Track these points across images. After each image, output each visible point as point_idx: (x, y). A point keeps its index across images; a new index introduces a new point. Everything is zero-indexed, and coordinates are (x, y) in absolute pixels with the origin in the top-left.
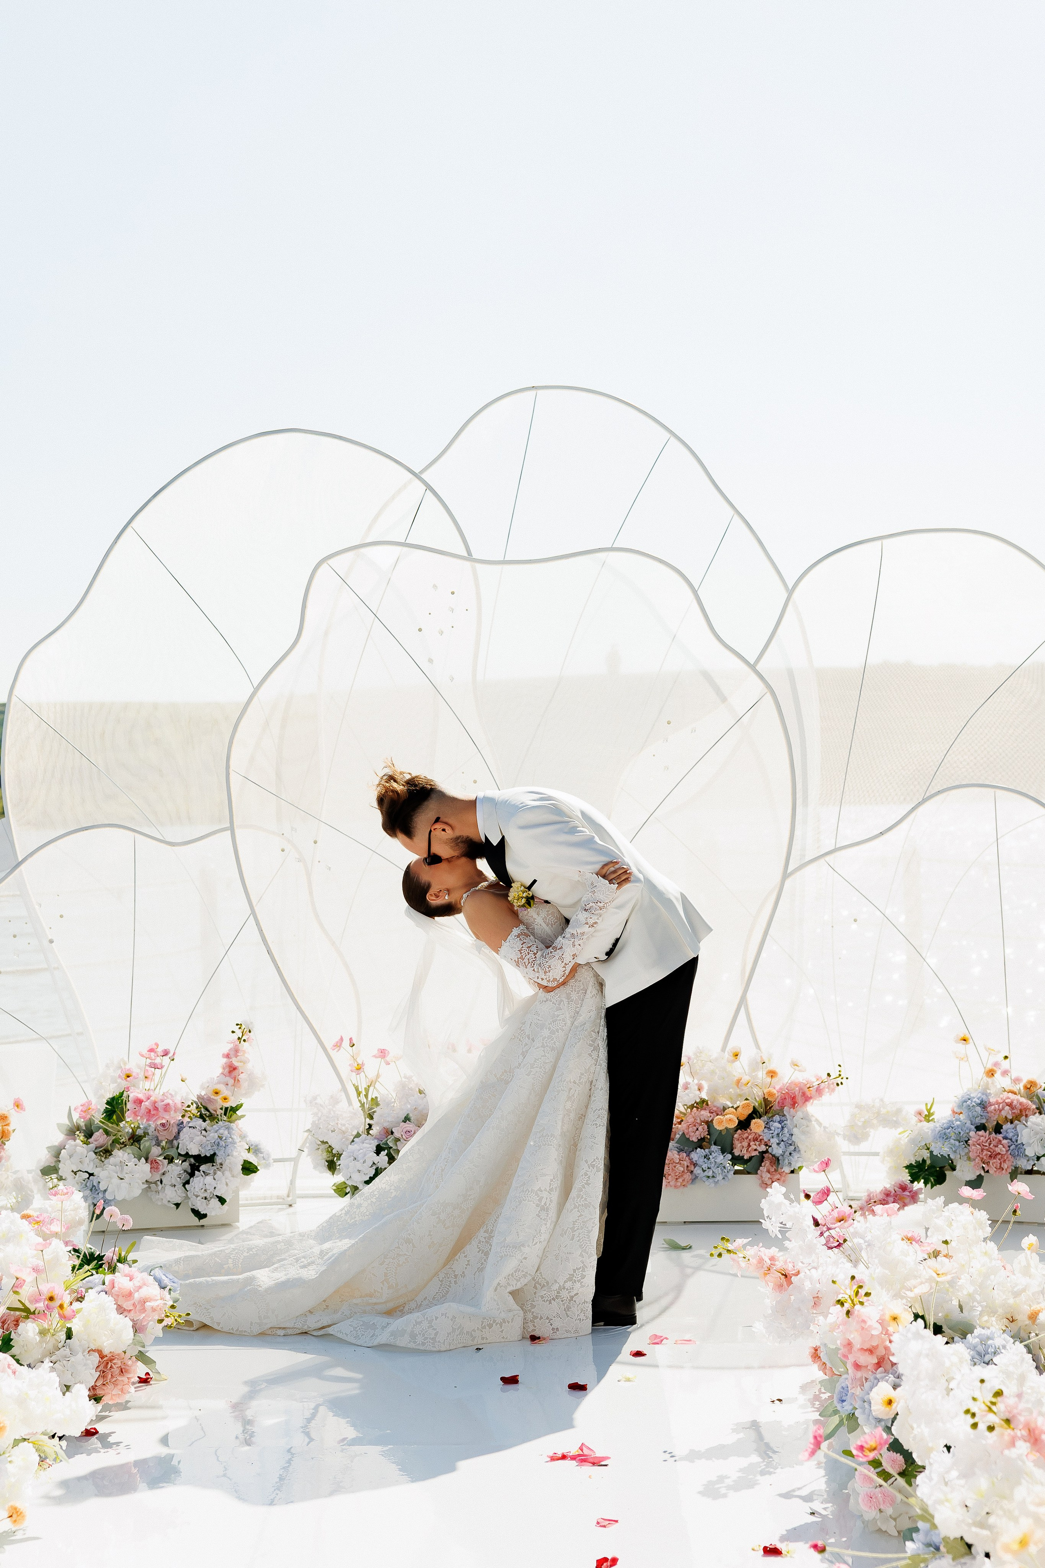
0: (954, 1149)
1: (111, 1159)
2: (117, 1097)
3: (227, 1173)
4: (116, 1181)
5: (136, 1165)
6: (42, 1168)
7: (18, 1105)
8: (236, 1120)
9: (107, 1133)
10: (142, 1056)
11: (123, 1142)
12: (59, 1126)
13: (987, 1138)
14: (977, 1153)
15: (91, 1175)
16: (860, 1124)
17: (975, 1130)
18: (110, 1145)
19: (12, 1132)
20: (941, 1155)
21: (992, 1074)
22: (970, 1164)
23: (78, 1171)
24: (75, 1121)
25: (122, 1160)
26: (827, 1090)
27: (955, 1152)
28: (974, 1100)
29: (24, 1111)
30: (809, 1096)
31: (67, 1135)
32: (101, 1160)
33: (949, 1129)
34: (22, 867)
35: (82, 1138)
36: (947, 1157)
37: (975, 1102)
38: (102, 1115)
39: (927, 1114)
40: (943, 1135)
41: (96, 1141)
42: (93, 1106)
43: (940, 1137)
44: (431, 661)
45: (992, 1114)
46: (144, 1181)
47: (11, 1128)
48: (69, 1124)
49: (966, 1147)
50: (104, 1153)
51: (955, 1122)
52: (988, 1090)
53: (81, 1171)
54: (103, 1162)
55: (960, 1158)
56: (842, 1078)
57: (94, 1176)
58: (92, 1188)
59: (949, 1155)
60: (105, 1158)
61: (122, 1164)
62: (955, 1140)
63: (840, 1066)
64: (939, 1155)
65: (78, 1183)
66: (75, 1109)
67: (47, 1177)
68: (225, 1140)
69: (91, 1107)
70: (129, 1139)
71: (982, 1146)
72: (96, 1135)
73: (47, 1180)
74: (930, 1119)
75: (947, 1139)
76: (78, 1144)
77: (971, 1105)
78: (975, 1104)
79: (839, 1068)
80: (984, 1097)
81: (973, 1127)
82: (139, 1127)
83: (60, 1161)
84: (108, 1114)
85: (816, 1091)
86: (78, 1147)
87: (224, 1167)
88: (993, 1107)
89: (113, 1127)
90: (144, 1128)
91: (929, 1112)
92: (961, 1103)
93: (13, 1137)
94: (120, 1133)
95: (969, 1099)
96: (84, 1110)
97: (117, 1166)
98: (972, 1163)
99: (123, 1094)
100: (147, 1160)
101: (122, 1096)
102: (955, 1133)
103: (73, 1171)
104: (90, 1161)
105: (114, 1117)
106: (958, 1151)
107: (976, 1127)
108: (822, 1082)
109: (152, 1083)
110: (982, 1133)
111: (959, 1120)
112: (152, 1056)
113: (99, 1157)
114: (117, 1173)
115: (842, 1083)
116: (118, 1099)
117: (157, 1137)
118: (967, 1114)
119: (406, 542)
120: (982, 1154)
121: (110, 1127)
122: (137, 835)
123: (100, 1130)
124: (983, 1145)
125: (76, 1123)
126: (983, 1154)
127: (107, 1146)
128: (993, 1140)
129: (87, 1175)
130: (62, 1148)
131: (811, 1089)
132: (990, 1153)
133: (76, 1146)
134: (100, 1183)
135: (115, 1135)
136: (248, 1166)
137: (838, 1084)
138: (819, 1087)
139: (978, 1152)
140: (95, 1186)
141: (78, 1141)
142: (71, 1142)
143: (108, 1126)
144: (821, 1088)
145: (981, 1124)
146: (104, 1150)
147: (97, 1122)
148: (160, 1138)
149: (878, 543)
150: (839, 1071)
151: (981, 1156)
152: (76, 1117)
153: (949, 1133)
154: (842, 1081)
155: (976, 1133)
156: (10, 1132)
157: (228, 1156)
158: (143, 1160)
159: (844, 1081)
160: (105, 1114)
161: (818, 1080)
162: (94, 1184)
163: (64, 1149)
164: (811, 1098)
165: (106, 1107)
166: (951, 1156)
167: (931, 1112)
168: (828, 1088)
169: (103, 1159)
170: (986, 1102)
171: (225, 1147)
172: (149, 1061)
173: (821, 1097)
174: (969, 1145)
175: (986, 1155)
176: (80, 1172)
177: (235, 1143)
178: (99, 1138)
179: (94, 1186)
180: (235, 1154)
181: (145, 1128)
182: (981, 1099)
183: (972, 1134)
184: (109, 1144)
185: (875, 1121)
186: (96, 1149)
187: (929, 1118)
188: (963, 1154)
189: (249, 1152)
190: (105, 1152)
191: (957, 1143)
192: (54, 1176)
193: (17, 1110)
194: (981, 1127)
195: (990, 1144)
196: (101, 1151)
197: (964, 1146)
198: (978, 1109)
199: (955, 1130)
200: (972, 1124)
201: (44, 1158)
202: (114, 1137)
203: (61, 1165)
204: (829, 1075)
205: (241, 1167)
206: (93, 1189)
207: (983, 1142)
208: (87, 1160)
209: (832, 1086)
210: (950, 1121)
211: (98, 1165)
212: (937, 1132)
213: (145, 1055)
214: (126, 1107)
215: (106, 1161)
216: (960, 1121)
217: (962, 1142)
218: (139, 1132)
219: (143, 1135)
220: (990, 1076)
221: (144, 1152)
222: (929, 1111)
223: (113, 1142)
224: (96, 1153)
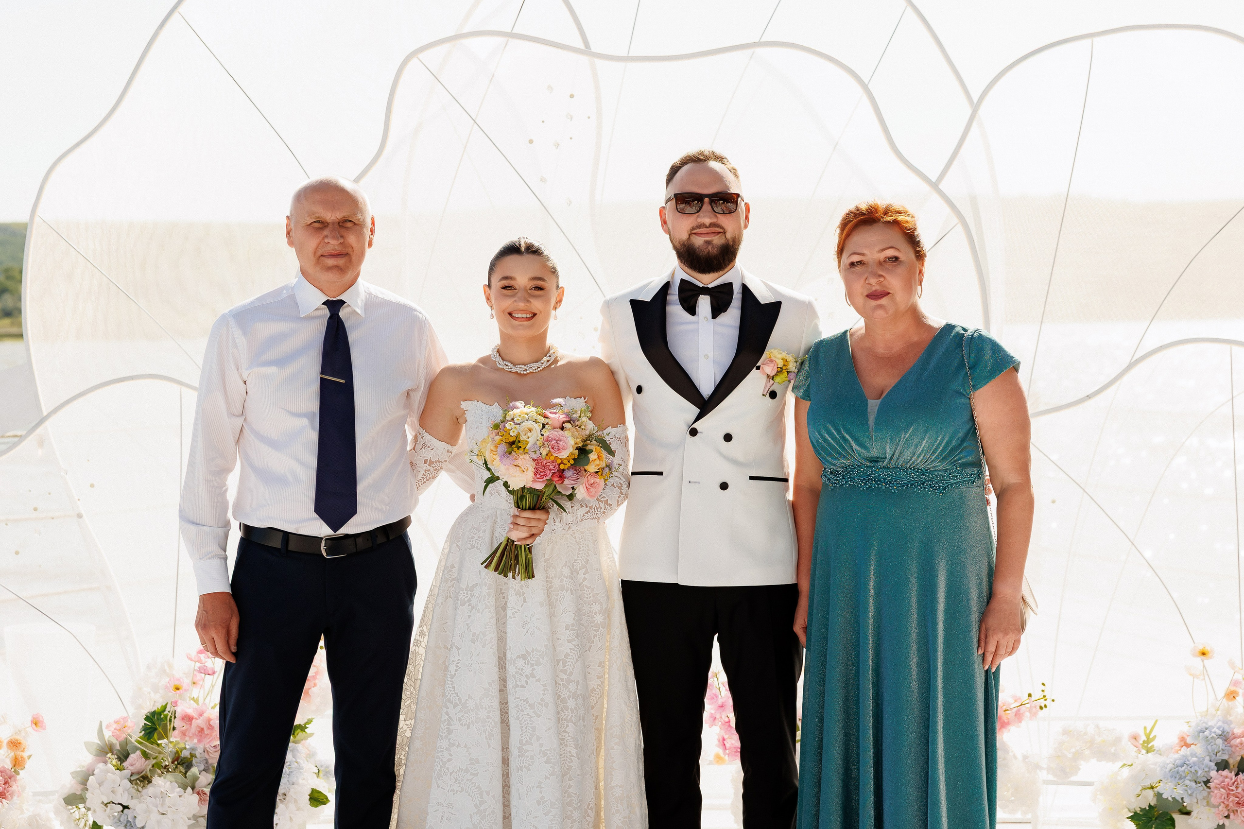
0: (1190, 792)
1: (150, 790)
2: (159, 711)
3: (292, 806)
4: (155, 816)
5: (180, 796)
6: (66, 796)
7: (36, 723)
8: (302, 740)
9: (146, 755)
10: (191, 660)
11: (166, 766)
12: (87, 745)
13: (1233, 780)
14: (1221, 798)
15: (125, 807)
16: (1070, 756)
17: (1216, 768)
18: (150, 770)
19: (26, 759)
20: (1173, 798)
21: (1234, 697)
22: (1210, 810)
23: (109, 803)
24: (106, 738)
25: (162, 791)
26: (1028, 714)
27: (1191, 795)
28: (1213, 730)
29: (45, 729)
30: (1006, 721)
31: (96, 755)
32: (138, 790)
33: (1184, 768)
34: (47, 424)
35: (115, 762)
36: (1180, 800)
37: (1215, 732)
38: (140, 733)
39: (1146, 739)
40: (1177, 774)
41: (132, 765)
42: (129, 723)
43: (1172, 777)
44: (543, 180)
45: (1238, 749)
46: (191, 816)
47: (25, 755)
48: (99, 743)
49: (1204, 790)
50: (141, 781)
51: (1190, 757)
52: (1228, 716)
53: (113, 803)
54: (139, 791)
55: (1197, 802)
56: (1046, 700)
57: (129, 808)
58: (127, 823)
59: (1182, 799)
60: (144, 786)
61: (163, 796)
62: (1190, 780)
63: (1043, 684)
64: (1170, 799)
65: (109, 817)
66: (107, 727)
67: (70, 807)
68: (289, 765)
69: (126, 724)
70: (173, 762)
71: (1227, 789)
72: (132, 757)
73: (72, 811)
74: (1149, 746)
75: (1180, 778)
76: (108, 770)
77: (1211, 736)
78: (1215, 736)
79: (1043, 688)
80: (1227, 728)
81: (1213, 764)
82: (185, 748)
83: (87, 789)
84: (148, 731)
85: (1015, 715)
86: (109, 774)
87: (287, 798)
88: (1238, 740)
89: (153, 748)
90: (190, 748)
91: (1148, 739)
92: (1197, 733)
93: (28, 764)
94: (162, 756)
95: (1206, 729)
96: (118, 728)
97: (157, 798)
98: (1213, 810)
99: (166, 707)
100: (193, 788)
101: (165, 710)
102: (1191, 771)
103: (103, 803)
104: (123, 792)
105: (156, 736)
106: (1194, 795)
107: (1217, 764)
108: (1022, 705)
109: (202, 690)
110: (1226, 772)
111: (1194, 755)
112: (203, 658)
113: (136, 787)
114: (157, 807)
115: (1046, 706)
116: (160, 714)
117: (206, 760)
118: (1205, 747)
119: (513, 32)
120: (1228, 800)
121: (150, 749)
122: (184, 389)
123: (138, 751)
124: (1229, 789)
125: (108, 740)
126: (1230, 800)
127: (146, 772)
128: (1241, 782)
129: (121, 808)
130: (90, 773)
131: (1007, 712)
132: (1237, 799)
133: (108, 771)
134: (137, 819)
135: (155, 758)
136: (316, 795)
137: (1041, 708)
138: (1019, 710)
139: (1223, 797)
140: (130, 822)
141: (110, 766)
142: (101, 765)
143: (146, 747)
144: (1022, 711)
145: (1222, 760)
146: (142, 777)
147: (133, 740)
148: (210, 761)
149: (1087, 42)
150: (1043, 691)
151: (1226, 802)
152: (108, 734)
153: (1184, 771)
154: (1046, 702)
155: (1217, 771)
156: (24, 759)
157: (293, 784)
158: (189, 789)
159: (1048, 703)
160: (143, 732)
161: (1016, 701)
162: (129, 819)
163: (93, 774)
164: (1008, 724)
165: (145, 724)
166: (1184, 800)
167: (1151, 736)
168: (1030, 710)
169: (140, 789)
170: (1228, 732)
171: (289, 775)
172: (198, 665)
173: (1020, 722)
174: (1209, 787)
175: (1233, 801)
176: (111, 804)
177: (302, 768)
178: (136, 761)
179: (128, 822)
180: (301, 781)
181: (193, 749)
182: (1221, 729)
183: (1213, 773)
184: (148, 770)
185: (1087, 752)
186: (131, 775)
187: (1148, 744)
188: (1200, 797)
189: (318, 776)
190: (144, 779)
191: (1193, 784)
192: (81, 806)
193: (36, 728)
194: (1222, 765)
195: (1237, 788)
196: (138, 779)
197: (1201, 788)
198: (1219, 741)
199: (1191, 767)
200: (1210, 761)
201: (68, 784)
202: (154, 761)
203: (88, 795)
204: (1030, 695)
205: (309, 797)
206: (128, 825)
207: (1228, 785)
208: (120, 789)
209: (1034, 709)
210: (1183, 756)
211: (134, 795)
212: (1168, 770)
213: (193, 659)
214: (170, 724)
215: (144, 791)
216: (1196, 757)
217: (1200, 783)
218: (185, 754)
219: (189, 757)
220: (1232, 700)
221: (188, 781)
222: (1148, 736)
223: (153, 766)
224: (131, 781)
